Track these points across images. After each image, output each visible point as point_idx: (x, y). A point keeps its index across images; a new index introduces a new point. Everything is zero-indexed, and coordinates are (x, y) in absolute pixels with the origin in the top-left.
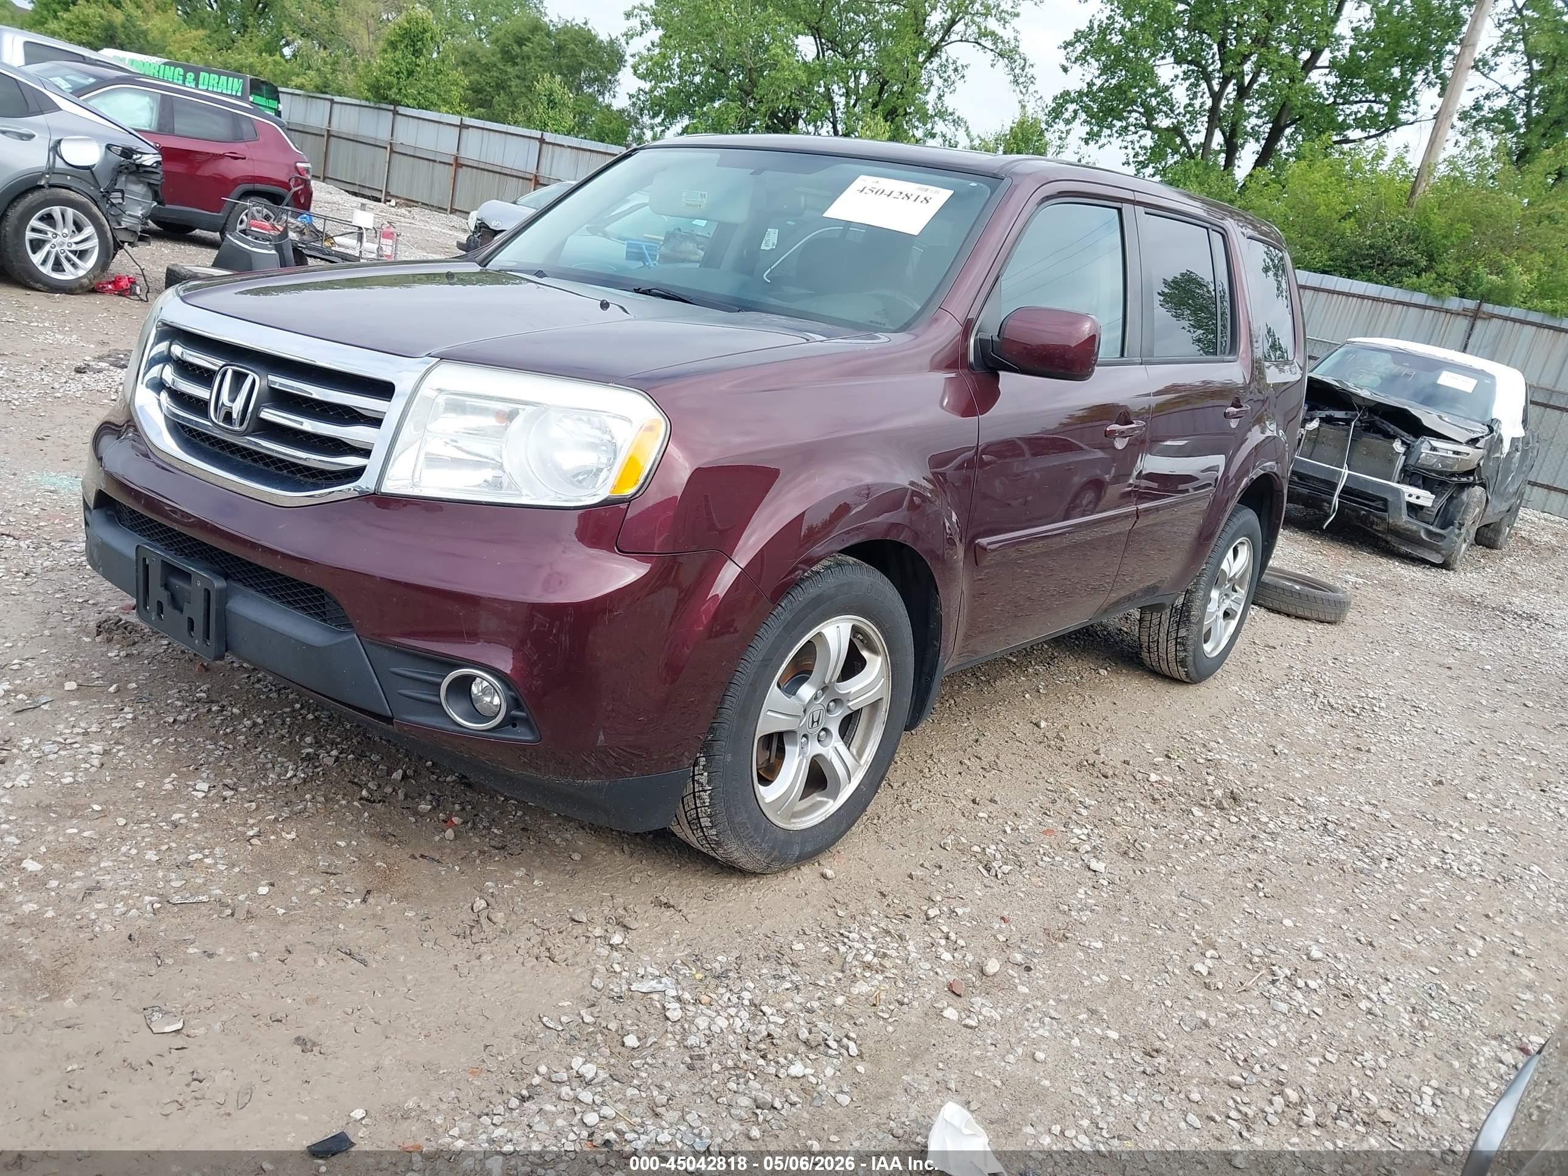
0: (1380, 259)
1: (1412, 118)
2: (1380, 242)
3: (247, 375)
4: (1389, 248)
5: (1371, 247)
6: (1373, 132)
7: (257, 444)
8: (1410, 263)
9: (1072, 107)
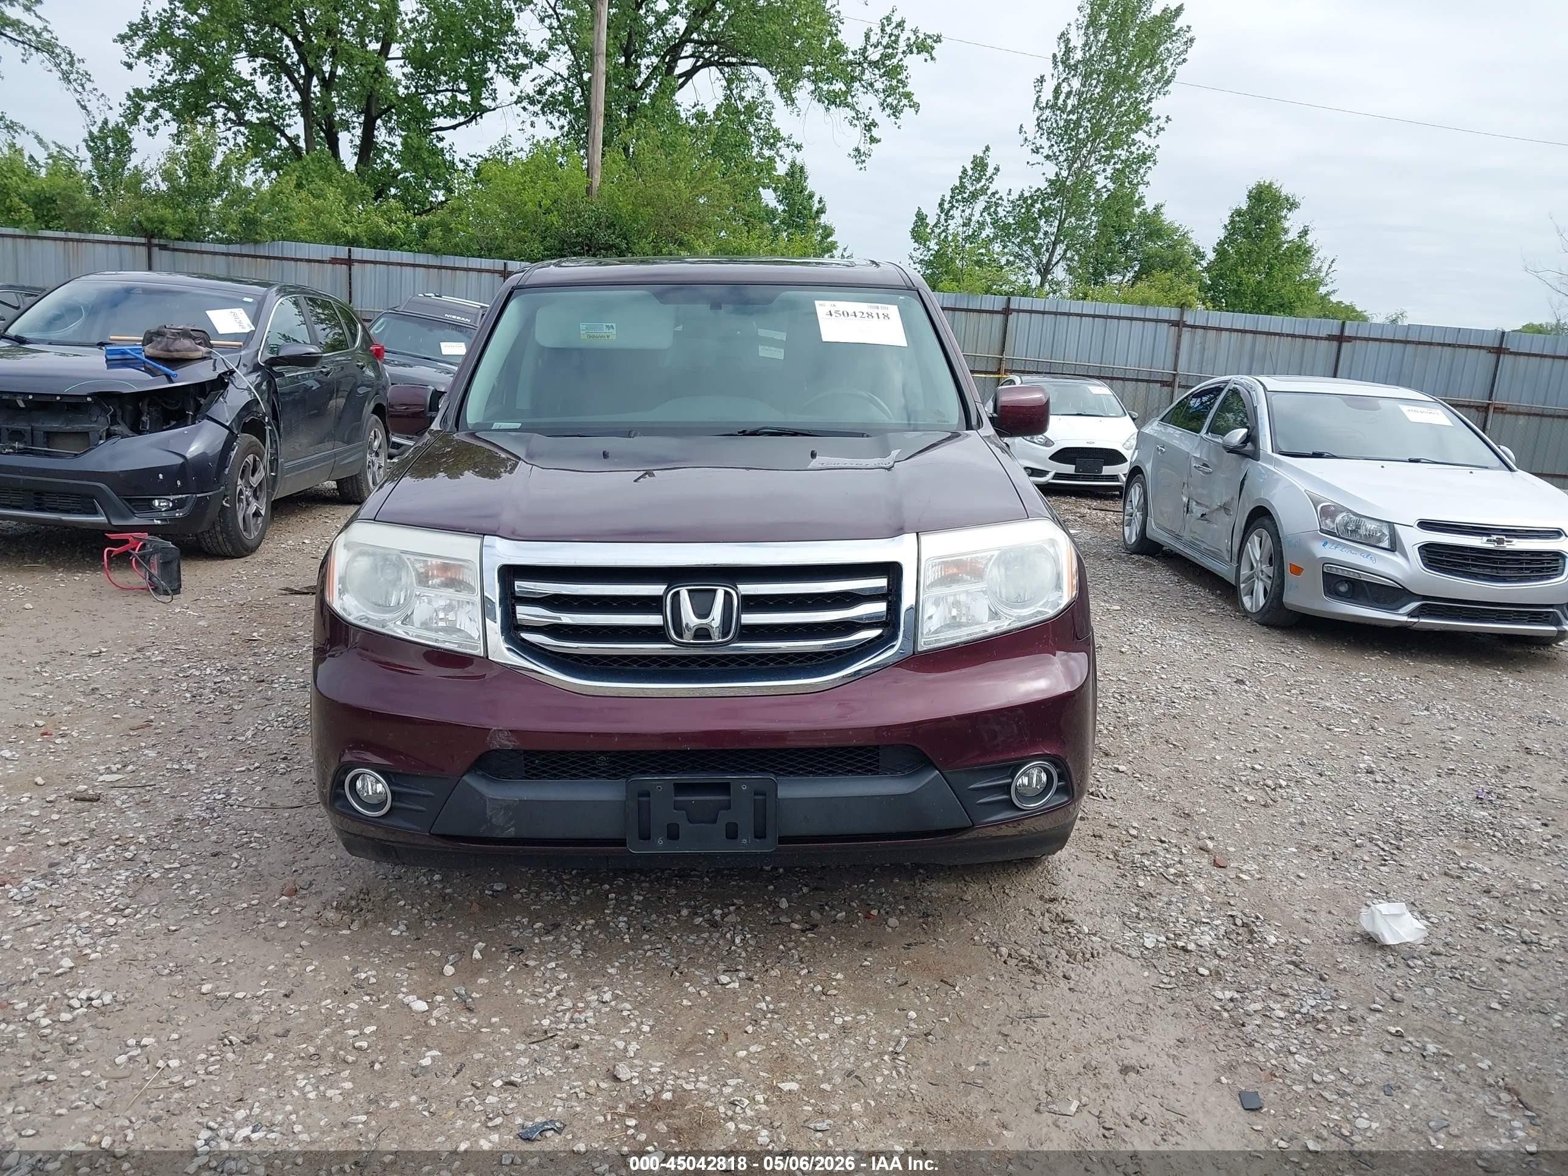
0: (587, 245)
1: (493, 105)
2: (584, 230)
3: (715, 591)
4: (592, 234)
5: (578, 235)
6: (462, 119)
7: (740, 648)
8: (611, 246)
9: (150, 106)
